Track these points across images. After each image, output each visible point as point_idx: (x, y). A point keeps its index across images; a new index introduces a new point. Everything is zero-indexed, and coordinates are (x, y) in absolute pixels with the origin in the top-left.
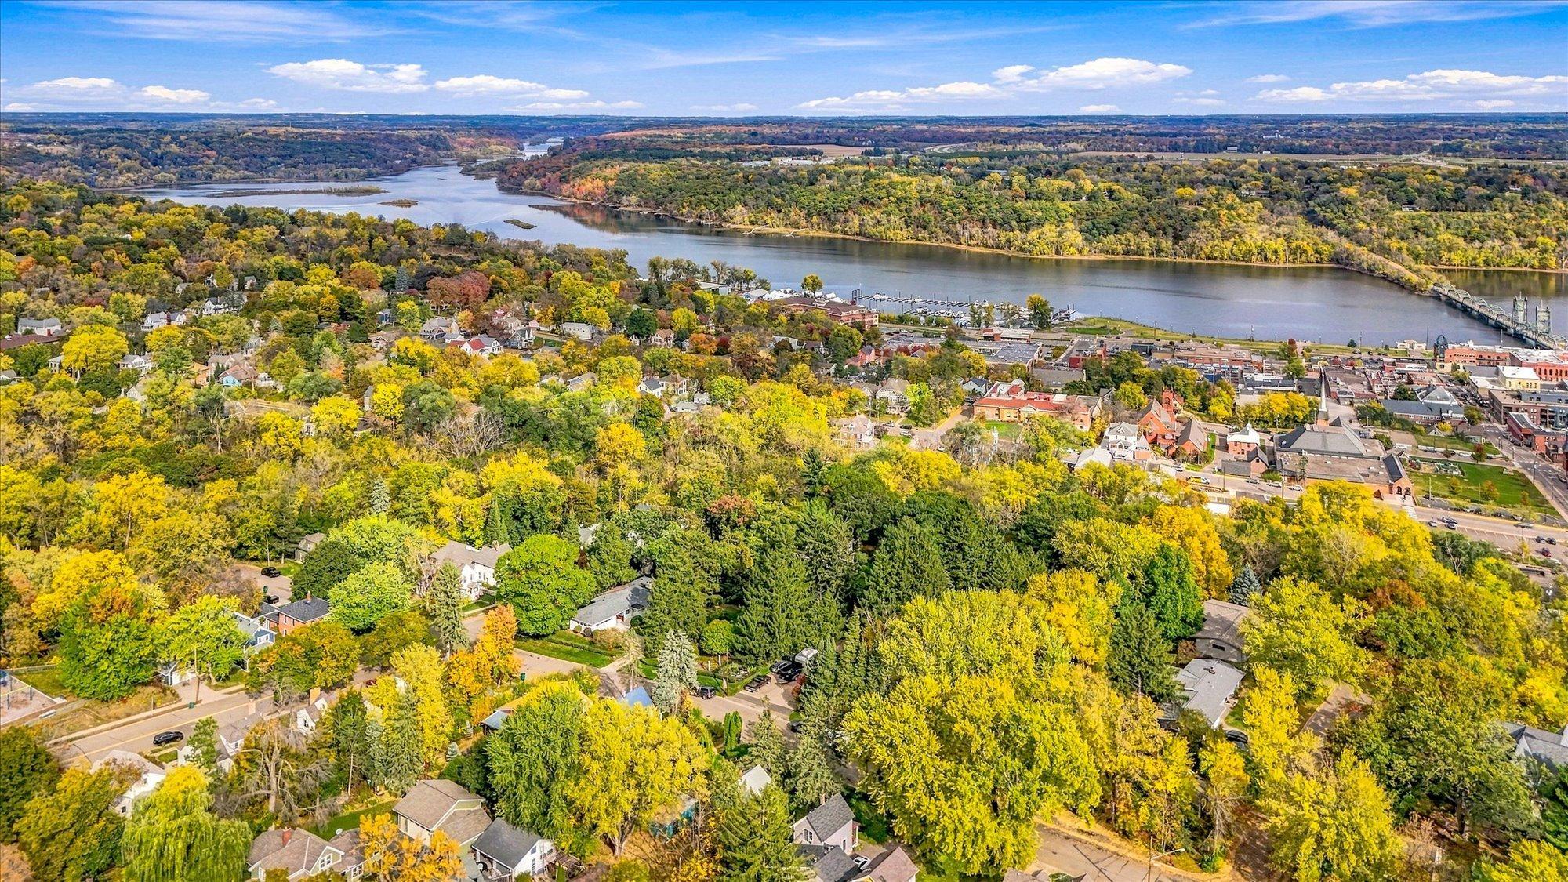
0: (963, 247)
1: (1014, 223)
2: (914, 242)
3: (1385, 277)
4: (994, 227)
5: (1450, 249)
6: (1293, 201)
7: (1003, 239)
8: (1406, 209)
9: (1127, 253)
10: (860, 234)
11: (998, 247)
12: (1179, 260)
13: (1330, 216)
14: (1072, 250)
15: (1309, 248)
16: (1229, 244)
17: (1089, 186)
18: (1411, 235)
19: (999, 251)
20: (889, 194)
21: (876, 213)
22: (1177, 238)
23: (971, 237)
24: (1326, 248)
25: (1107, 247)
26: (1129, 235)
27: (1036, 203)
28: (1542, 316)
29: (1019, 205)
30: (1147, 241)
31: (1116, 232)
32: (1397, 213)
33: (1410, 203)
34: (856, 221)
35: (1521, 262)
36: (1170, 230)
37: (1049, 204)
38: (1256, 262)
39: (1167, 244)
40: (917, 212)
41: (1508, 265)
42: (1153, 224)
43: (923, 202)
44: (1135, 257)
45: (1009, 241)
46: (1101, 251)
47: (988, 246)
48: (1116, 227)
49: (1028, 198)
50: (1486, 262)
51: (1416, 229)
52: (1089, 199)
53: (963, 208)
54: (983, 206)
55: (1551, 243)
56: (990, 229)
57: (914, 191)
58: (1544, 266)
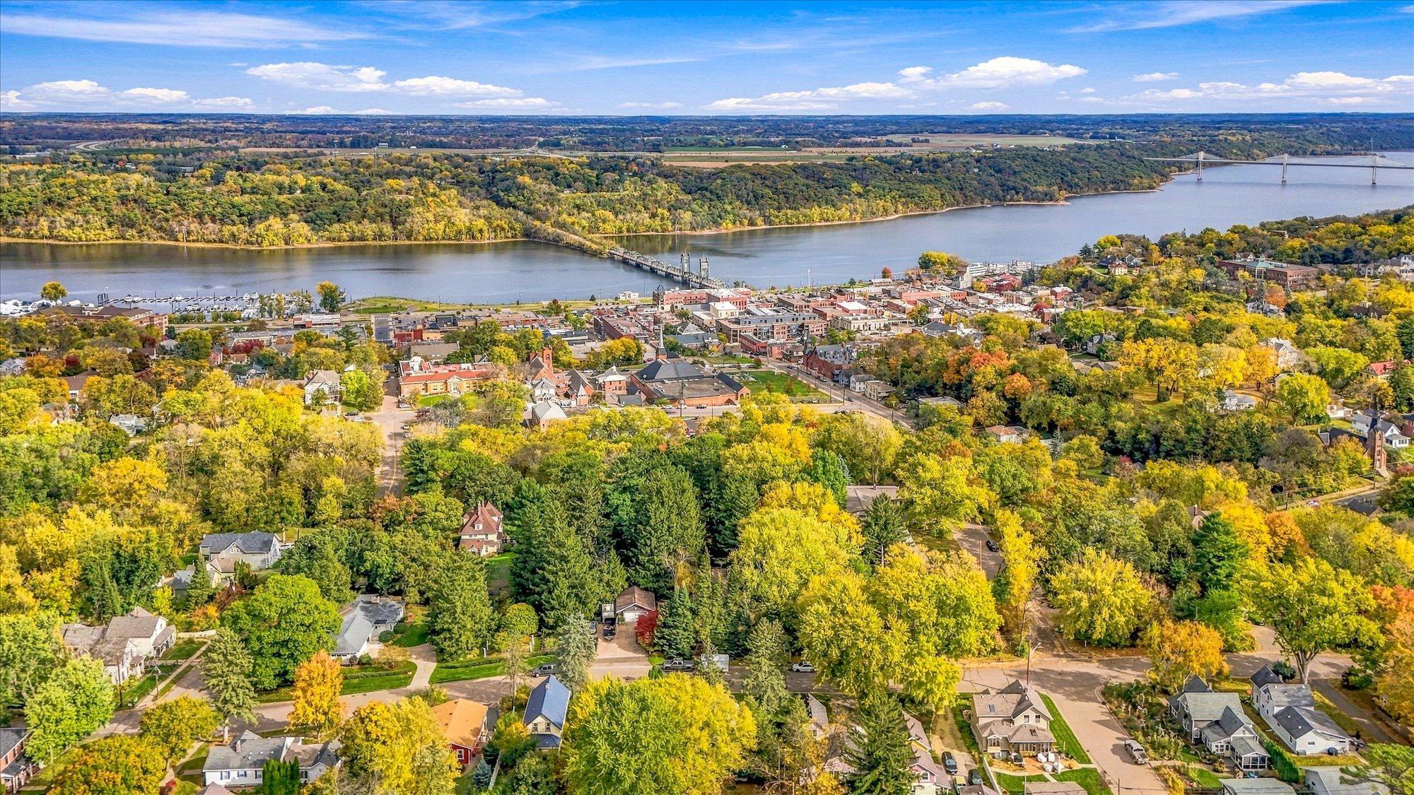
0: (181, 244)
1: (234, 217)
2: (121, 241)
3: (569, 247)
4: (214, 221)
5: (604, 221)
6: (476, 187)
7: (227, 234)
8: (567, 192)
9: (352, 240)
10: (51, 237)
11: (221, 241)
12: (398, 243)
13: (512, 199)
14: (301, 240)
15: (506, 226)
16: (441, 226)
17: (302, 181)
18: (575, 211)
19: (225, 246)
20: (80, 194)
21: (69, 214)
22: (395, 223)
23: (189, 233)
24: (517, 226)
25: (334, 235)
26: (352, 223)
27: (253, 197)
28: (704, 266)
29: (238, 199)
30: (369, 228)
31: (339, 221)
32: (562, 195)
33: (569, 187)
34: (44, 223)
35: (649, 228)
36: (387, 217)
37: (266, 197)
38: (465, 241)
39: (387, 229)
40: (118, 210)
41: (642, 232)
42: (371, 212)
43: (124, 200)
44: (362, 243)
45: (233, 235)
46: (329, 239)
47: (209, 241)
48: (338, 217)
49: (243, 192)
50: (628, 231)
51: (578, 207)
52: (303, 192)
53: (174, 205)
54: (197, 202)
55: (666, 213)
56: (210, 225)
57: (112, 191)
58: (664, 230)
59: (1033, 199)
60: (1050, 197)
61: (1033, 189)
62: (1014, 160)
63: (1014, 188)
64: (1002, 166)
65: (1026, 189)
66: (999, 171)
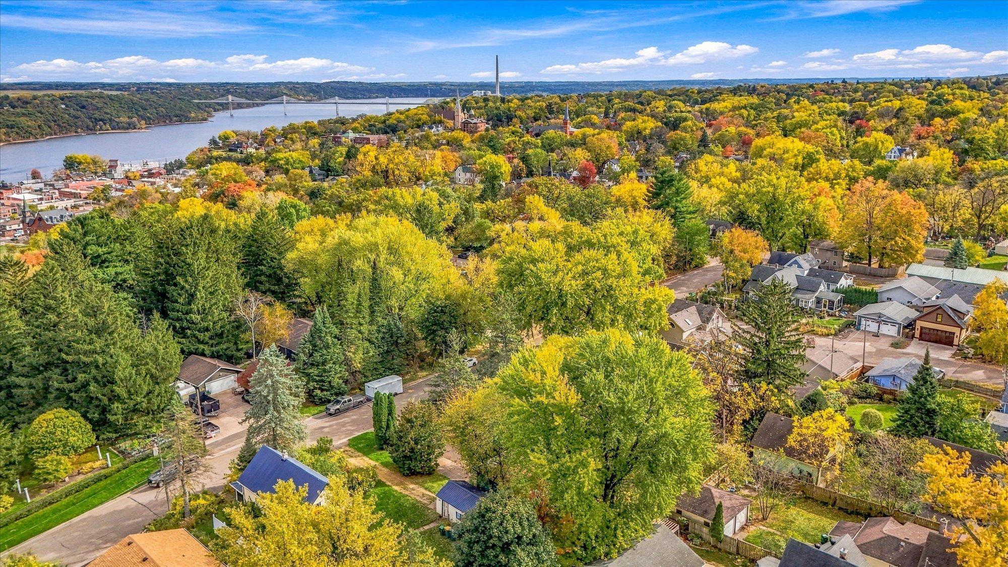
59: (119, 128)
60: (131, 126)
61: (117, 120)
62: (93, 99)
63: (101, 120)
64: (85, 103)
65: (110, 120)
66: (83, 107)
